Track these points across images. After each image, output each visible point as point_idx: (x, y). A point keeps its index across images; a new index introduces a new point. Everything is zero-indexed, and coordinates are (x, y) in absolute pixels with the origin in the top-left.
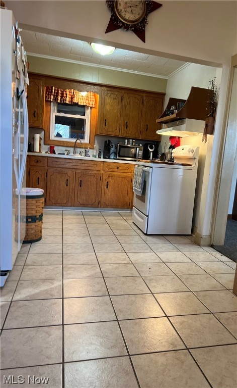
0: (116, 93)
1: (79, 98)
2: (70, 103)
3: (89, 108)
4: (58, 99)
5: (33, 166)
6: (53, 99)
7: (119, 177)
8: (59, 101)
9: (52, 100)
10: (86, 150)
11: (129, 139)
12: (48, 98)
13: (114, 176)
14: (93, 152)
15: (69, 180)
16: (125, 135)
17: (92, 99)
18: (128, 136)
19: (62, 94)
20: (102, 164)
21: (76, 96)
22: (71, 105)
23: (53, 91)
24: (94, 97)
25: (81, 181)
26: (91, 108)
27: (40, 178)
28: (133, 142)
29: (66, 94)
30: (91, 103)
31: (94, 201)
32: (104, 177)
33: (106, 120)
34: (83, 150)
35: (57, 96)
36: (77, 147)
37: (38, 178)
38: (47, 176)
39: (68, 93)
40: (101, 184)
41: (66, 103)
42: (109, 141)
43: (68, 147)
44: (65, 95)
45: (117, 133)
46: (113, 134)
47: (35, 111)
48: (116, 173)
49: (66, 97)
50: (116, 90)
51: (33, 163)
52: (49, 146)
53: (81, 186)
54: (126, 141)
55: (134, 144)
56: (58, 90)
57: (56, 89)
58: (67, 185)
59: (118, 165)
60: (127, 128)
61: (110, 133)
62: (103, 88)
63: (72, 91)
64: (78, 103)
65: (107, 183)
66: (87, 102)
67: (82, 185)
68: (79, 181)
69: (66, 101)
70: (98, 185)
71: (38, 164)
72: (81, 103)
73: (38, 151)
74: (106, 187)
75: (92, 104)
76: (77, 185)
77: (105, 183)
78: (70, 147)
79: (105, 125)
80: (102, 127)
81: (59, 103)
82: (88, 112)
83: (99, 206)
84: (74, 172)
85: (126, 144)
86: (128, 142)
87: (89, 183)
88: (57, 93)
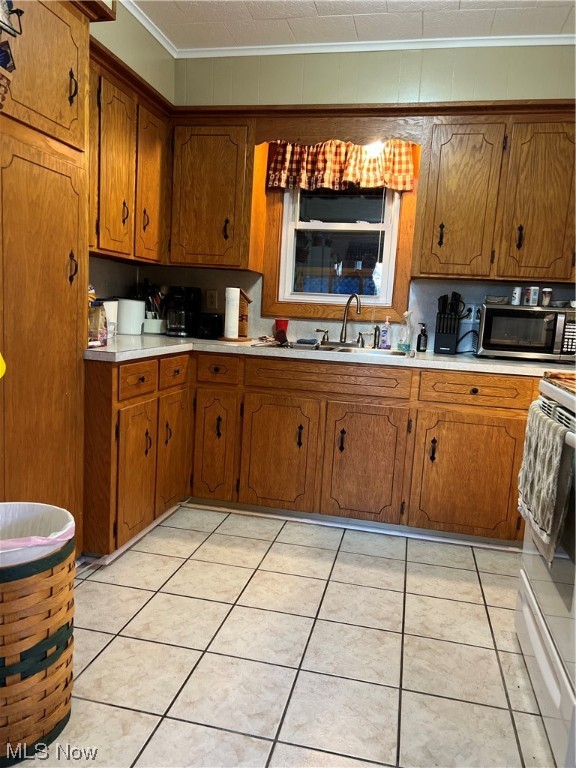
0: (483, 129)
1: (361, 169)
2: (337, 187)
3: (397, 195)
4: (300, 180)
5: (207, 382)
6: (287, 182)
7: (480, 421)
8: (303, 185)
9: (283, 185)
10: (377, 329)
11: (525, 285)
12: (274, 180)
13: (460, 420)
14: (400, 334)
15: (305, 428)
16: (511, 272)
17: (404, 167)
18: (524, 273)
19: (314, 162)
20: (416, 378)
21: (352, 162)
22: (340, 193)
23: (288, 156)
24: (410, 158)
25: (343, 432)
26: (401, 193)
27: (223, 418)
28: (542, 294)
29: (325, 161)
30: (400, 179)
31: (384, 500)
32: (423, 422)
33: (442, 226)
34: (370, 328)
35: (298, 171)
36: (353, 320)
37: (219, 419)
38: (242, 415)
39: (330, 157)
40: (410, 448)
41: (322, 188)
42: (457, 297)
43: (325, 320)
44: (320, 165)
45: (481, 266)
46: (467, 270)
47: (227, 221)
48: (466, 410)
49: (324, 169)
50: (482, 118)
51: (205, 374)
52: (273, 321)
53: (342, 448)
54: (518, 291)
55: (546, 301)
56: (301, 153)
57: (298, 149)
58: (300, 444)
59: (478, 382)
60: (519, 246)
61: (458, 269)
62: (437, 120)
63: (343, 150)
64: (359, 184)
65: (434, 441)
66: (387, 177)
67: (346, 446)
68: (338, 433)
69: (323, 181)
70: (400, 448)
71: (219, 378)
72: (368, 181)
73: (236, 336)
74: (427, 457)
75: (403, 179)
76: (329, 445)
77: (424, 442)
78: (334, 320)
79: (440, 243)
80: (426, 251)
81: (303, 192)
82: (392, 209)
83: (404, 517)
84: (323, 404)
85: (516, 302)
86: (524, 295)
87: (369, 441)
88: (299, 162)
